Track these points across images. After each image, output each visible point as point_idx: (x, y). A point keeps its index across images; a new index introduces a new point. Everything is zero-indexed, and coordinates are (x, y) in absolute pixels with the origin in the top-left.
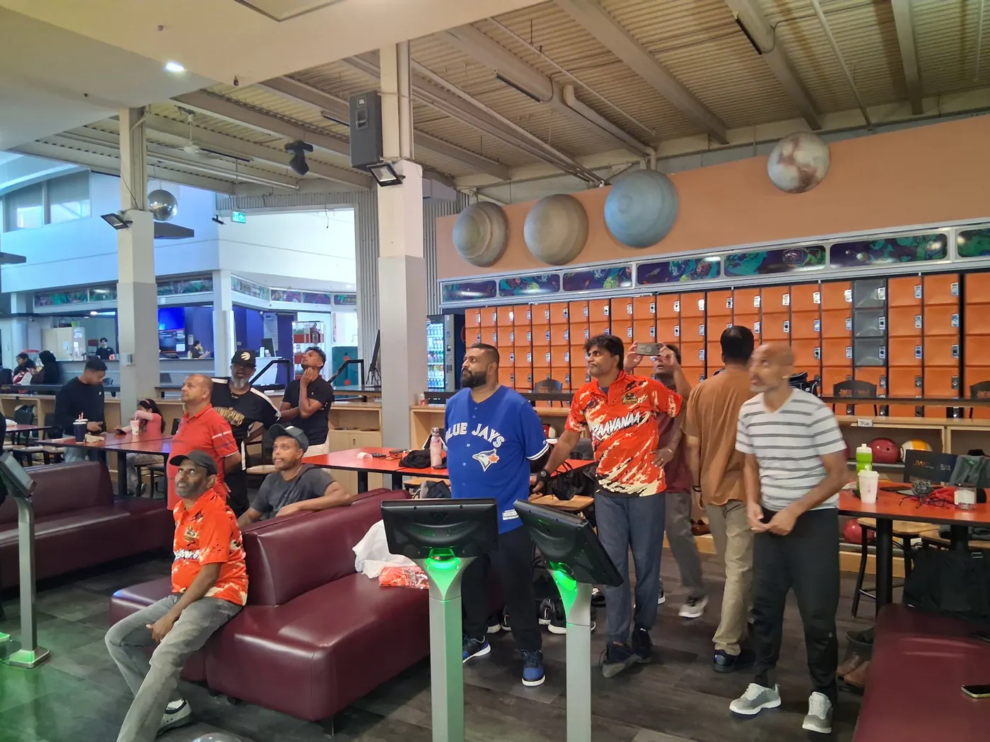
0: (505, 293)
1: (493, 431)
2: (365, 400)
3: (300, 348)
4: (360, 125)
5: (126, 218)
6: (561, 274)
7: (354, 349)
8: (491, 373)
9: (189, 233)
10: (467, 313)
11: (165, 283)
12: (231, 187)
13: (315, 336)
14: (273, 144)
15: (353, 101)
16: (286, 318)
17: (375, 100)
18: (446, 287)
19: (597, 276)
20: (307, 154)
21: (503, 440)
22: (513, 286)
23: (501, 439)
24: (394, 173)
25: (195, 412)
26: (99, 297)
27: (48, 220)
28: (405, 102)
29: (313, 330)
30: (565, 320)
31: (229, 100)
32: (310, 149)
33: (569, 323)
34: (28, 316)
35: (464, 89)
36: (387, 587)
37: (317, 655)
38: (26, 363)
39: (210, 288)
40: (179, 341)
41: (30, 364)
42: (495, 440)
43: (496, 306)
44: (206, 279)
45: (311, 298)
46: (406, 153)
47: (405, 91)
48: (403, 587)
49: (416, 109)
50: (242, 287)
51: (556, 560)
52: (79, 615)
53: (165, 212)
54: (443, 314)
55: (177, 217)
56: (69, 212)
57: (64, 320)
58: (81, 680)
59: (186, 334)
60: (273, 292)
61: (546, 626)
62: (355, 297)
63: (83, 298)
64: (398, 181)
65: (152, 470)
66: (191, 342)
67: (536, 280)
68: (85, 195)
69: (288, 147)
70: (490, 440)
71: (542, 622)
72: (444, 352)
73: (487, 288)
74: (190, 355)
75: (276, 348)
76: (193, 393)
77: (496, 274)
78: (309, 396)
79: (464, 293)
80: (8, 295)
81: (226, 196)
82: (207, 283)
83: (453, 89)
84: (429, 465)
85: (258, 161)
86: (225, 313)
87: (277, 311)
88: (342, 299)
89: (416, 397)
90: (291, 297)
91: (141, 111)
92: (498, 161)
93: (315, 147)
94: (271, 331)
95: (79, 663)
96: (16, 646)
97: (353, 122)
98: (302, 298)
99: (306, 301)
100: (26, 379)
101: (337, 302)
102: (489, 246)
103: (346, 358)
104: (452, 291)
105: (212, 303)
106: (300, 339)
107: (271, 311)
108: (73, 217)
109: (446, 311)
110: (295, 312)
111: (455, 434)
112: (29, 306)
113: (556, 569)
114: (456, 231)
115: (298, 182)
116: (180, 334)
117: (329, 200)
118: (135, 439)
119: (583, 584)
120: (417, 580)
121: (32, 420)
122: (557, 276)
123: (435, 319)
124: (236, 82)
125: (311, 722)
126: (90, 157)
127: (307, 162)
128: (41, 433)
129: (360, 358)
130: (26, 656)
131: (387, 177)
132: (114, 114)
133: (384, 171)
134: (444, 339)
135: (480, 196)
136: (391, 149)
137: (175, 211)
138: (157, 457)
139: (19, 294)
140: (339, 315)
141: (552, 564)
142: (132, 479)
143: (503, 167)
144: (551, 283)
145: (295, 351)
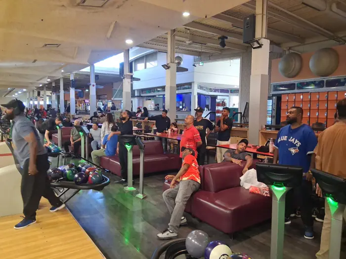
0: (299, 88)
1: (296, 140)
2: (241, 127)
3: (218, 108)
4: (247, 27)
5: (169, 65)
6: (325, 80)
7: (237, 109)
8: (299, 118)
9: (186, 70)
10: (282, 96)
11: (179, 86)
12: (199, 54)
13: (223, 104)
14: (214, 38)
15: (245, 19)
16: (214, 98)
17: (253, 17)
18: (274, 86)
19: (342, 81)
20: (226, 40)
21: (300, 144)
22: (302, 85)
23: (299, 144)
24: (259, 43)
25: (188, 127)
26: (159, 91)
27: (145, 68)
28: (265, 17)
29: (223, 102)
30: (326, 99)
31: (201, 24)
32: (227, 38)
33: (328, 100)
34: (140, 96)
35: (288, 10)
36: (252, 193)
37: (228, 212)
38: (139, 111)
39: (191, 88)
40: (181, 105)
41: (140, 111)
42: (297, 143)
43: (295, 93)
44: (189, 85)
45: (222, 91)
46: (264, 36)
47: (265, 12)
48: (258, 194)
49: (268, 19)
50: (201, 87)
51: (329, 193)
52: (154, 186)
53: (179, 63)
54: (272, 96)
55: (183, 65)
56: (151, 65)
57: (149, 98)
58: (155, 205)
59: (183, 103)
60: (210, 89)
61: (315, 218)
62: (238, 90)
63: (154, 92)
64: (260, 46)
65: (174, 145)
66: (184, 105)
67: (314, 83)
68: (156, 59)
69: (219, 38)
70: (295, 143)
71: (313, 216)
72: (272, 111)
73: (291, 86)
74: (184, 109)
75: (210, 108)
76: (188, 121)
77: (295, 81)
78: (224, 123)
79: (281, 88)
80: (135, 90)
81: (197, 57)
82: (190, 86)
83: (283, 10)
84: (268, 152)
85: (209, 44)
86: (195, 96)
87: (211, 96)
88: (233, 91)
89: (262, 127)
90: (216, 90)
91: (174, 30)
92: (299, 36)
93: (228, 37)
94: (208, 102)
95: (154, 200)
96: (138, 193)
97: (244, 27)
98: (219, 91)
99: (221, 92)
100: (139, 115)
101: (231, 92)
102: (294, 69)
103: (234, 112)
104: (276, 88)
105: (191, 93)
106: (219, 105)
107: (209, 95)
108: (153, 66)
109: (273, 95)
110: (217, 96)
111: (282, 140)
112: (140, 94)
113: (329, 197)
114: (280, 65)
115: (221, 50)
116: (181, 102)
117: (232, 56)
118: (169, 135)
119: (341, 204)
120: (263, 192)
121: (141, 127)
122: (323, 81)
123: (270, 98)
124: (206, 17)
125: (225, 233)
126: (158, 47)
127: (225, 43)
128: (143, 131)
129: (239, 112)
130: (140, 196)
131: (256, 45)
132: (166, 32)
133: (255, 43)
134: (272, 106)
135: (290, 51)
136: (258, 35)
137: (182, 63)
138: (175, 141)
139: (137, 90)
140: (231, 97)
141: (327, 194)
142: (168, 147)
143: (301, 39)
144: (319, 84)
145: (216, 109)
